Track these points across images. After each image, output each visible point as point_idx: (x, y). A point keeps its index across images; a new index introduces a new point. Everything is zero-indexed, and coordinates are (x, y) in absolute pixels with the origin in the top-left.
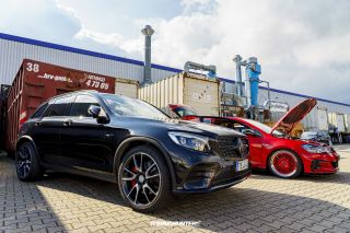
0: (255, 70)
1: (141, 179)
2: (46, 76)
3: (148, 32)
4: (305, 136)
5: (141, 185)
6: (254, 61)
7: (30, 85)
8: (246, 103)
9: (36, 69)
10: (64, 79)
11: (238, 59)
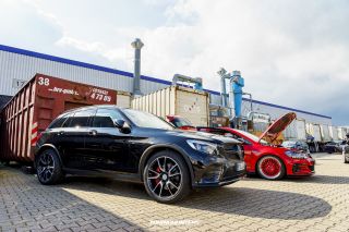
0: (239, 83)
1: (165, 177)
2: (56, 89)
3: (138, 45)
4: (285, 144)
5: (164, 182)
6: (238, 74)
7: (41, 98)
8: (231, 114)
9: (47, 83)
10: (71, 92)
11: (223, 72)
